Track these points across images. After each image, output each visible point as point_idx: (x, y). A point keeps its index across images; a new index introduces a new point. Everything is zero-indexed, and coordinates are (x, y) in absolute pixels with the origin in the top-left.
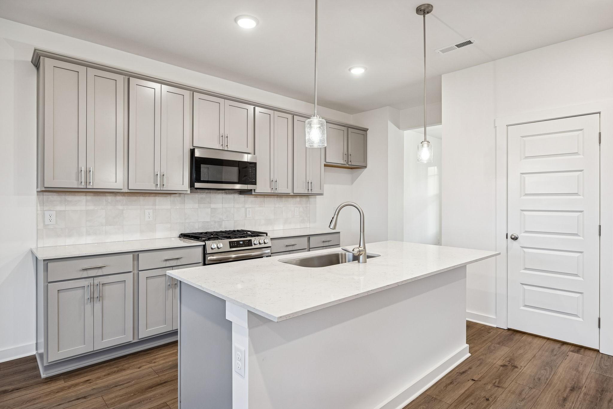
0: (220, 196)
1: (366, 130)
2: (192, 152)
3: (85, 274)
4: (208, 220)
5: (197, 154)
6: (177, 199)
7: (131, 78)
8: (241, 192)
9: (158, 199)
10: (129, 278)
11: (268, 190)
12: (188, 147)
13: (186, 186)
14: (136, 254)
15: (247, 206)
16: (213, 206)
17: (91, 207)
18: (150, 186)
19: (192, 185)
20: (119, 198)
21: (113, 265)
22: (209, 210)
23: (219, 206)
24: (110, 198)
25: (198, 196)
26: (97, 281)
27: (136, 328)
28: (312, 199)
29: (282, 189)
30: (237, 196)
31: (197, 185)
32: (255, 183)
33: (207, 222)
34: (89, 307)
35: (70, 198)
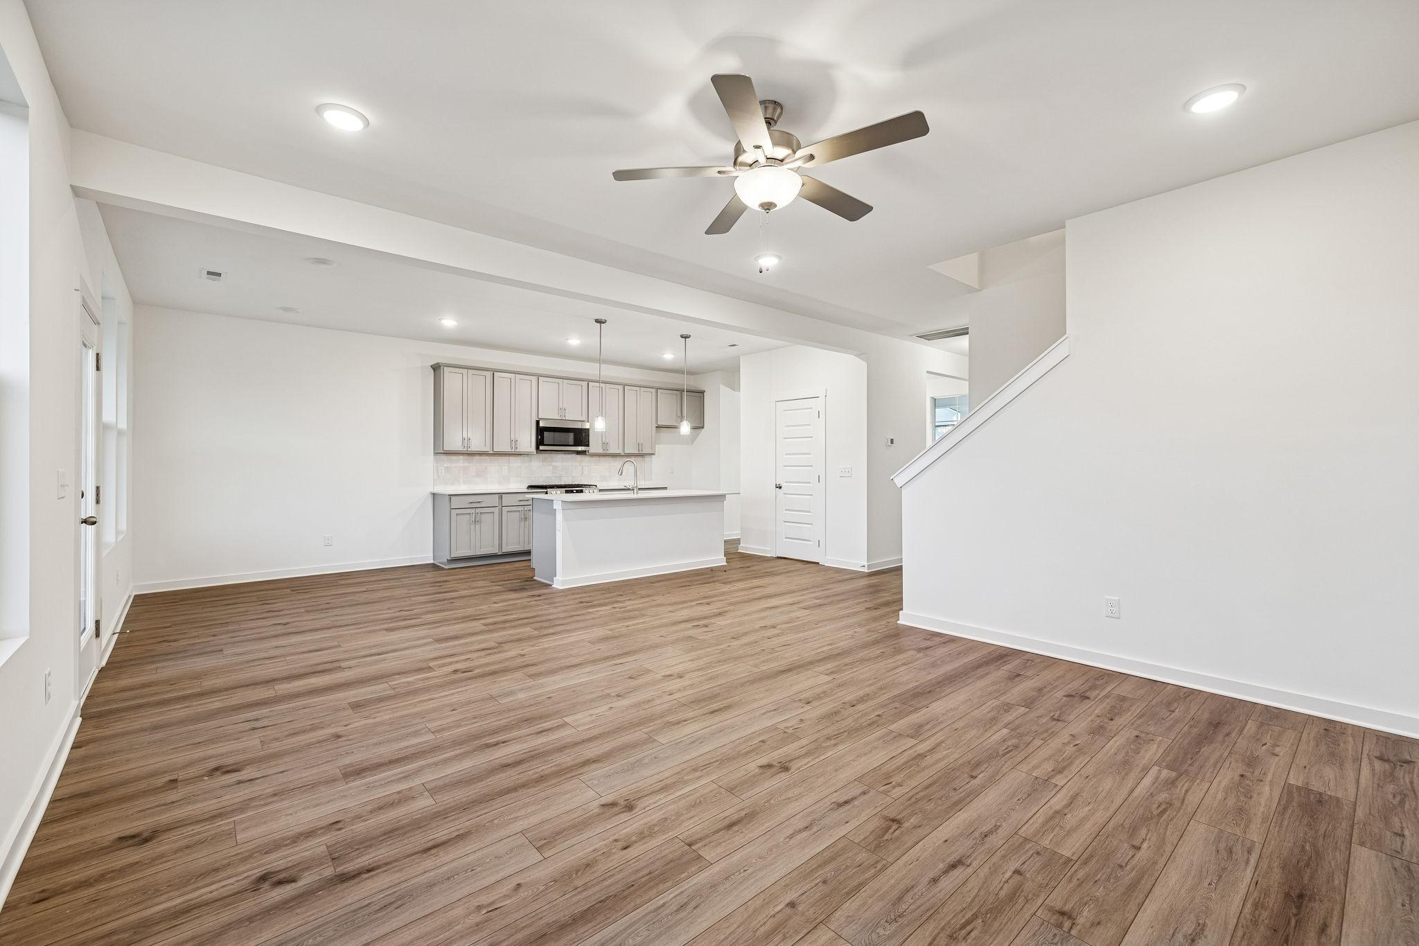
0: (560, 456)
1: (703, 392)
2: (538, 422)
3: (471, 506)
4: (550, 475)
5: (542, 424)
6: (526, 458)
7: (495, 373)
8: (578, 453)
9: (512, 459)
10: (496, 510)
11: (600, 451)
12: (534, 419)
13: (533, 449)
14: (501, 495)
15: (583, 464)
16: (554, 464)
17: (466, 464)
18: (507, 449)
19: (537, 448)
20: (484, 458)
21: (487, 501)
22: (551, 467)
23: (559, 464)
24: (477, 458)
25: (542, 456)
26: (478, 510)
27: (501, 545)
28: (647, 459)
29: (613, 449)
30: (574, 456)
31: (541, 448)
32: (588, 445)
33: (549, 477)
34: (472, 527)
35: (454, 458)
